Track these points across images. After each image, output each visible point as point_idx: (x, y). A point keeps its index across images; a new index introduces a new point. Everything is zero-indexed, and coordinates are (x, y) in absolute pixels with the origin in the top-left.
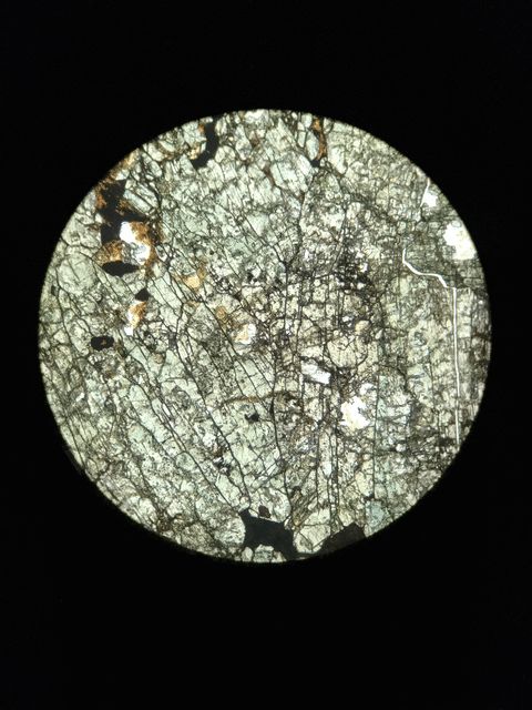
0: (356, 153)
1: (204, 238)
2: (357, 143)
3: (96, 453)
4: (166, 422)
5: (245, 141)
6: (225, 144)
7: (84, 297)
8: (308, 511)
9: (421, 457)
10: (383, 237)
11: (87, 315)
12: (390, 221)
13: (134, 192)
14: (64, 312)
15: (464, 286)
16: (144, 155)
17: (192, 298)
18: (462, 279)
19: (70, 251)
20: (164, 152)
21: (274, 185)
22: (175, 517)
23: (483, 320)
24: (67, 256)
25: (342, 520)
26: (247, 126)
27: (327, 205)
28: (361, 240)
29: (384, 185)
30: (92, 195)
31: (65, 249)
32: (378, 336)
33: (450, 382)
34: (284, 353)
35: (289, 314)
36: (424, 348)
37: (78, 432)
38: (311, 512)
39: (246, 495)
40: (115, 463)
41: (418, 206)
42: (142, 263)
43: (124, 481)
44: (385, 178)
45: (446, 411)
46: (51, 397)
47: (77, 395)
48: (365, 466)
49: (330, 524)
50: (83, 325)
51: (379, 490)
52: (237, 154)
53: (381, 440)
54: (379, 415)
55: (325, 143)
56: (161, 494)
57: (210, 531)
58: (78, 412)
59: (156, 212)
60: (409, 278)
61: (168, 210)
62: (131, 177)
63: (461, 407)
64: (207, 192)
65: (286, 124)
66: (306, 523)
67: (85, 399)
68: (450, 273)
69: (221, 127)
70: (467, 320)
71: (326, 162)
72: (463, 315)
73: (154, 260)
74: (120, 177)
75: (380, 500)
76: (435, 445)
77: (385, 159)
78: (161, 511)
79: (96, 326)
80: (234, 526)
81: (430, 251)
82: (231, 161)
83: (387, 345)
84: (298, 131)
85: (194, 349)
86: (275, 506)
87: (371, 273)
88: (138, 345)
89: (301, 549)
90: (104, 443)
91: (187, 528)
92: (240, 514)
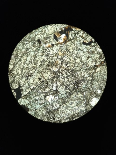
0: (101, 73)
1: (70, 51)
2: (103, 72)
3: (17, 51)
4: (30, 62)
5: (93, 50)
6: (90, 46)
7: (47, 34)
8: (27, 98)
9: (48, 115)
10: (87, 86)
11: (43, 36)
12: (91, 86)
13: (72, 33)
14: (42, 31)
15: (86, 107)
16: (80, 32)
17: (57, 55)
18: (87, 106)
19: (54, 27)
20: (83, 35)
21: (87, 60)
22: (12, 73)
23: (81, 114)
24: (53, 26)
25: (29, 106)
26: (96, 49)
27: (88, 72)
28: (85, 82)
29: (98, 81)
30: (67, 26)
31: (54, 25)
32: (68, 95)
33: (66, 114)
34: (55, 78)
35: (63, 75)
36: (70, 105)
37: (20, 46)
38: (27, 99)
39: (24, 85)
40: (17, 56)
41: (97, 90)
42: (59, 42)
43: (15, 59)
45: (60, 116)
46: (24, 38)
47: (27, 42)
48: (41, 105)
49: (27, 104)
50: (41, 36)
51: (38, 111)
52: (89, 50)
53: (48, 106)
54: (52, 103)
55: (100, 66)
56: (16, 68)
57: (13, 81)
58: (24, 44)
59: (70, 39)
60: (82, 95)
61: (72, 42)
62: (74, 31)
63: (62, 118)
64: (79, 48)
65: (100, 56)
66: (24, 99)
67: (27, 44)
68: (87, 103)
69: (93, 44)
70: (80, 111)
71: (96, 68)
72: (80, 109)
73: (61, 44)
74: (74, 29)
75: (36, 111)
76: (52, 117)
77: (103, 79)
78: (12, 70)
79: (42, 39)
80: (16, 86)
81: (89, 97)
82: (87, 49)
83: (67, 98)
84: (100, 59)
85: (47, 60)
86: (24, 92)
87: (79, 88)
88: (42, 49)
89: (19, 101)
90: (20, 52)
91: (11, 77)
92: (20, 85)
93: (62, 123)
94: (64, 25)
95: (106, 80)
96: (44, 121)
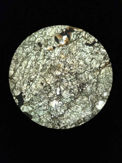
0: (106, 74)
1: (72, 54)
2: (108, 73)
3: (17, 56)
4: (31, 67)
5: (96, 51)
6: (93, 47)
7: (47, 36)
8: (30, 105)
9: (53, 121)
10: (93, 89)
11: (44, 39)
12: (97, 89)
13: (74, 34)
14: (42, 34)
15: (92, 111)
16: (82, 32)
17: (59, 58)
18: (93, 110)
19: (55, 28)
20: (85, 36)
21: (91, 61)
23: (88, 119)
24: (53, 28)
25: (32, 113)
26: (99, 49)
27: (93, 74)
28: (89, 85)
29: (103, 84)
30: (68, 26)
31: (55, 27)
32: (72, 99)
33: (72, 119)
34: (58, 83)
35: (67, 79)
36: (75, 110)
37: (19, 50)
39: (26, 91)
40: (17, 61)
41: (103, 93)
42: (60, 44)
43: (15, 65)
44: (105, 83)
45: (65, 121)
46: (24, 41)
47: (26, 46)
48: (45, 112)
49: (30, 111)
50: (41, 39)
51: (42, 117)
53: (52, 112)
54: (57, 108)
55: (105, 67)
56: (16, 74)
57: (15, 88)
58: (23, 48)
59: (72, 41)
60: (87, 99)
61: (74, 43)
62: (76, 32)
63: (68, 124)
64: (82, 49)
65: (104, 57)
66: (27, 106)
67: (27, 48)
68: (93, 107)
69: (96, 45)
70: (86, 115)
71: (101, 69)
72: (86, 114)
73: (62, 46)
74: (75, 30)
75: (40, 118)
76: (57, 123)
77: (108, 81)
79: (43, 42)
80: (18, 92)
81: (95, 100)
82: (91, 50)
83: (72, 102)
84: (104, 60)
85: (49, 64)
86: (27, 98)
87: (84, 91)
88: (44, 52)
89: (21, 108)
90: (20, 57)
91: (12, 83)
92: (21, 92)
93: (68, 129)
94: (65, 26)
95: (112, 82)
96: (49, 128)
